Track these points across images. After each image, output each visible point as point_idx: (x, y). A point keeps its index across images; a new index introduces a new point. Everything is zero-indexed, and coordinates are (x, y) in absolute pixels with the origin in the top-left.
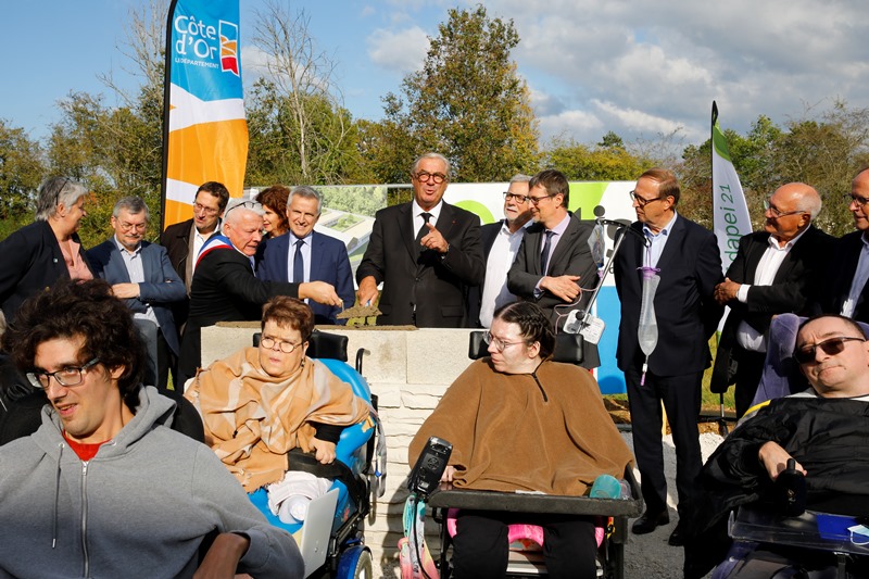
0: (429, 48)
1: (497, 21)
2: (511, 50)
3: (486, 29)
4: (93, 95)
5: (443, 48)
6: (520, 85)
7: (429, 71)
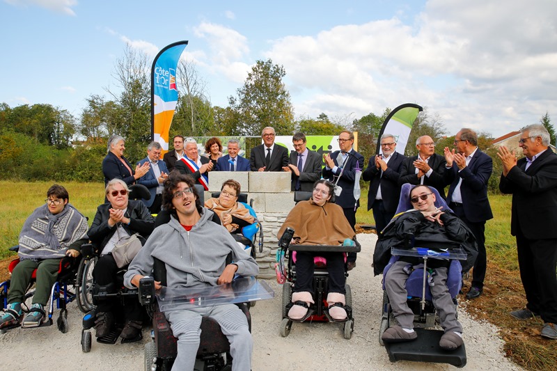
0: (248, 76)
1: (277, 65)
2: (283, 78)
3: (271, 69)
4: (101, 96)
5: (254, 76)
6: (286, 93)
7: (247, 86)
